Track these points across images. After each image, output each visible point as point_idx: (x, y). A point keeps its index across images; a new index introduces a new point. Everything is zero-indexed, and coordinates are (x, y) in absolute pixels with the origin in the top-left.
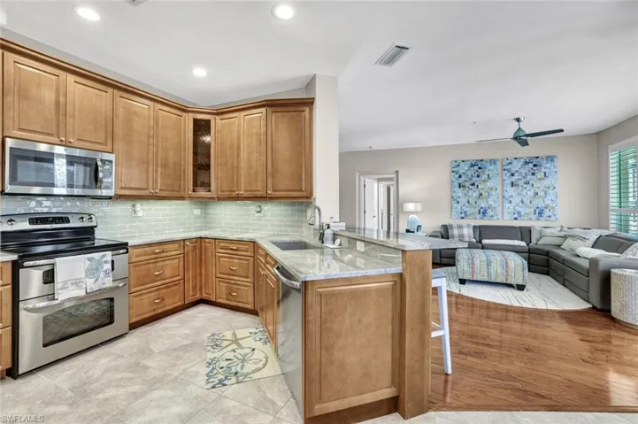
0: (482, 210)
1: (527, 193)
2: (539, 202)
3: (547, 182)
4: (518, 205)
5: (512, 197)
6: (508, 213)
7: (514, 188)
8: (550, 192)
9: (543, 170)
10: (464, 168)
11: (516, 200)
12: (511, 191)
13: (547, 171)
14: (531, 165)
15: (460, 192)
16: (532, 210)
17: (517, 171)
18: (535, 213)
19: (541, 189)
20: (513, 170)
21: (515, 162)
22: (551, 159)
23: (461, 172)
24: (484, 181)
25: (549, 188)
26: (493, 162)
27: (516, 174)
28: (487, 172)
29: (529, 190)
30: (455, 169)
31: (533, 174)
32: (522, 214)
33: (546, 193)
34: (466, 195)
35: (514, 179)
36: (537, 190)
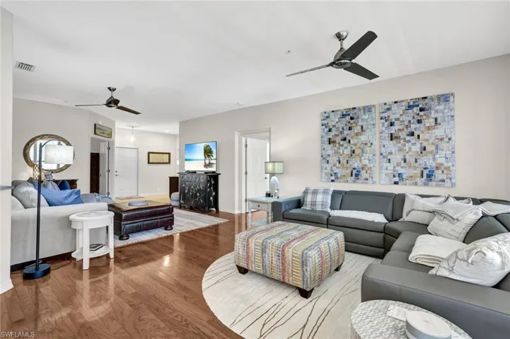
0: (355, 172)
1: (410, 148)
2: (427, 161)
3: (439, 132)
4: (399, 165)
5: (391, 153)
6: (386, 175)
7: (394, 141)
8: (443, 145)
9: (433, 115)
10: (334, 119)
11: (397, 158)
12: (392, 146)
13: (439, 116)
14: (416, 110)
15: (330, 149)
16: (418, 172)
17: (397, 119)
18: (422, 176)
19: (431, 141)
20: (393, 118)
21: (394, 107)
22: (445, 98)
23: (331, 124)
24: (357, 134)
25: (442, 139)
26: (368, 109)
27: (396, 123)
28: (360, 123)
29: (414, 144)
30: (325, 122)
31: (419, 122)
32: (405, 176)
33: (437, 148)
34: (336, 153)
35: (393, 130)
36: (425, 144)
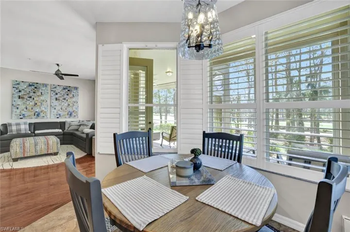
0: (36, 114)
2: (70, 109)
3: (74, 99)
4: (59, 110)
5: (56, 106)
6: (54, 114)
7: (57, 101)
9: (72, 93)
10: (23, 86)
11: (58, 108)
12: (56, 103)
14: (66, 90)
15: (19, 102)
16: (67, 113)
17: (59, 92)
20: (57, 91)
21: (58, 87)
23: (21, 88)
26: (45, 85)
27: (58, 94)
28: (41, 91)
29: (65, 103)
30: (17, 86)
31: (68, 95)
32: (61, 115)
34: (24, 103)
35: (57, 96)
